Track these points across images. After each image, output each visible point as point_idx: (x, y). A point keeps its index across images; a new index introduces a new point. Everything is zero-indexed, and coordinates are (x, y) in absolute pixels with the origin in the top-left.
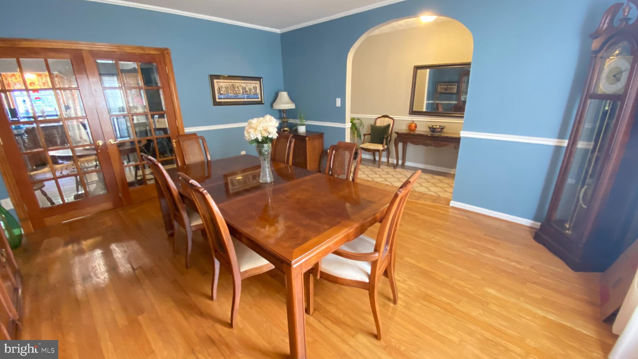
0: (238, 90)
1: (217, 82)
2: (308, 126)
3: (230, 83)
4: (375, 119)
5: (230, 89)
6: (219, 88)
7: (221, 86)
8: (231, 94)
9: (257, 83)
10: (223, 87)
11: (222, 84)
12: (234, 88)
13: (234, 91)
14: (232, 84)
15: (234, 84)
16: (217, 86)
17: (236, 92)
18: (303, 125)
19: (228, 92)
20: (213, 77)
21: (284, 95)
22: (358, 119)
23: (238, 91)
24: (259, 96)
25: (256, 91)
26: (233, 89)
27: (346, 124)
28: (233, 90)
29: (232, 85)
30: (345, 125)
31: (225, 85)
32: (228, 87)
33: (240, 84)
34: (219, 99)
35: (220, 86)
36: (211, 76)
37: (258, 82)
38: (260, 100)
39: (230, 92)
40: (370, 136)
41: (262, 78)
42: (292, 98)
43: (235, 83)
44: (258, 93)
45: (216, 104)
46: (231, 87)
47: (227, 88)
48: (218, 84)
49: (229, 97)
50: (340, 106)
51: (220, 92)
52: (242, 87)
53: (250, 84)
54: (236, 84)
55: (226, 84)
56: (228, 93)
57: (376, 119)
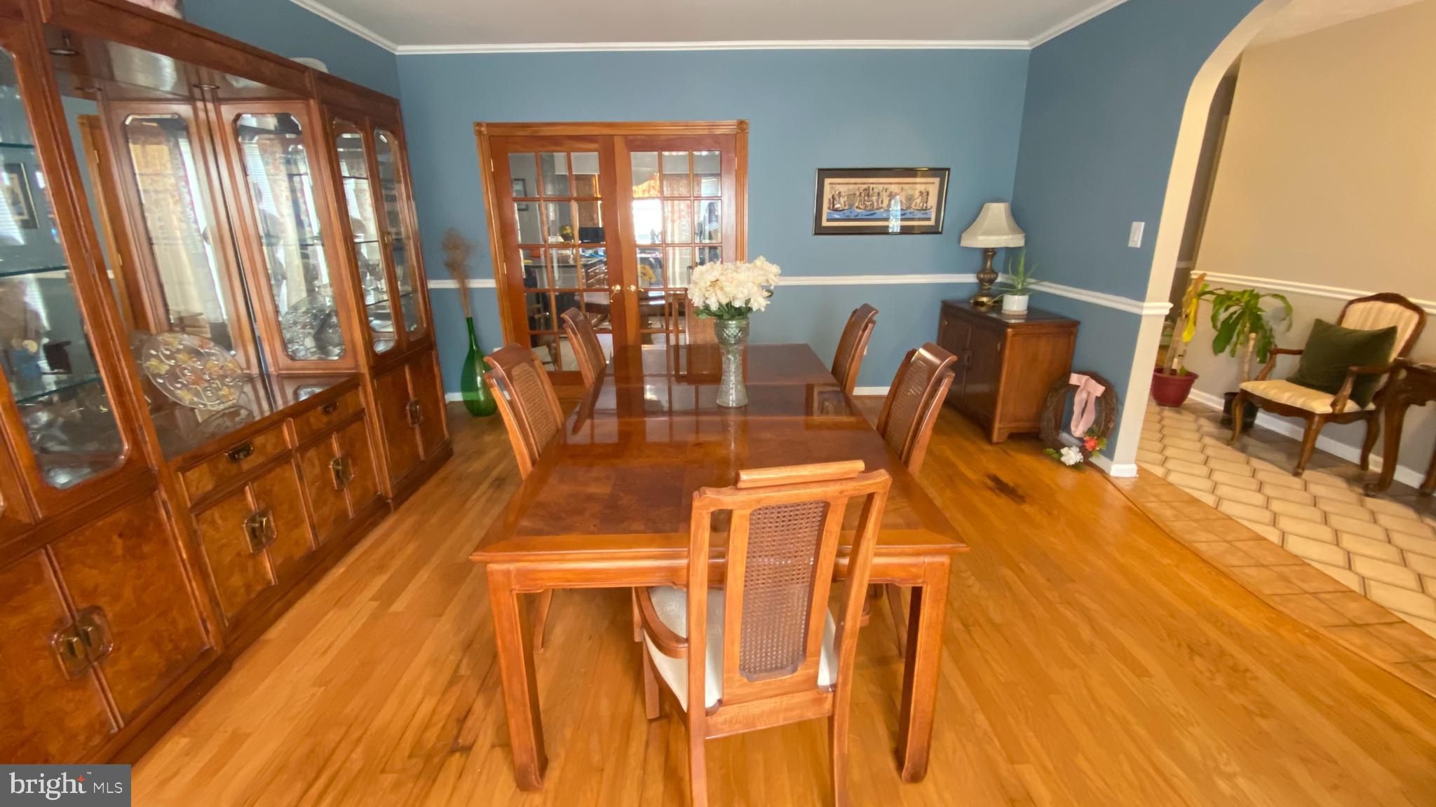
0: (877, 201)
1: (831, 184)
2: (1034, 296)
3: (861, 186)
4: (1346, 303)
5: (858, 199)
6: (833, 196)
7: (840, 193)
8: (858, 210)
9: (933, 183)
10: (843, 194)
11: (842, 189)
12: (868, 195)
13: (868, 203)
14: (866, 186)
15: (871, 186)
16: (831, 192)
17: (872, 205)
18: (1023, 292)
19: (854, 204)
20: (824, 173)
21: (997, 212)
22: (1276, 296)
23: (878, 204)
24: (933, 216)
25: (926, 202)
26: (866, 198)
27: (1146, 304)
28: (864, 200)
29: (865, 190)
30: (1142, 308)
31: (849, 190)
32: (855, 194)
33: (886, 186)
34: (829, 220)
35: (837, 193)
36: (820, 170)
37: (937, 180)
38: (932, 223)
39: (857, 204)
40: (1298, 357)
41: (948, 169)
42: (1019, 218)
43: (872, 183)
44: (931, 207)
45: (820, 231)
46: (863, 195)
47: (852, 196)
48: (832, 188)
49: (852, 217)
50: (1139, 245)
51: (833, 206)
52: (888, 193)
53: (911, 185)
54: (874, 186)
55: (851, 187)
56: (851, 206)
57: (1351, 302)
